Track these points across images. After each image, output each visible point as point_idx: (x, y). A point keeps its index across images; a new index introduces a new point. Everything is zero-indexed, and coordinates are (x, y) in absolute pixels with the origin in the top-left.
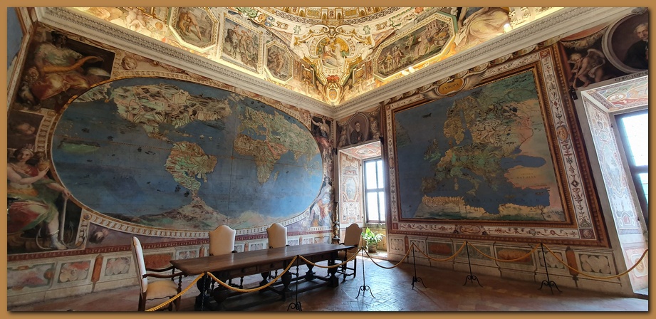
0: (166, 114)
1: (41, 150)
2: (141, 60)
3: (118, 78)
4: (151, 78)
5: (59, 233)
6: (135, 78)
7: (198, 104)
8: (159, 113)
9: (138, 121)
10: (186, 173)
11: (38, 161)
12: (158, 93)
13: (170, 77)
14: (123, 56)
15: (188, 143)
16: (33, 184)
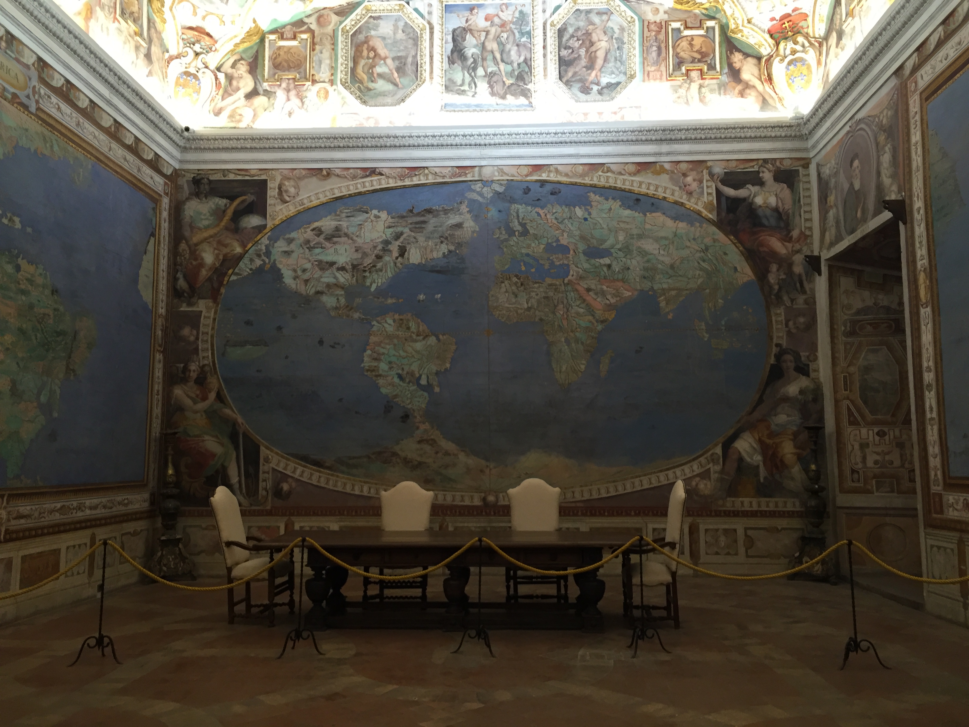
0: (354, 267)
1: (206, 362)
2: (305, 177)
3: (277, 222)
4: (323, 204)
5: (240, 482)
6: (299, 213)
7: (406, 230)
8: (343, 269)
9: (313, 291)
10: (400, 377)
11: (205, 378)
12: (337, 229)
13: (353, 191)
14: (279, 178)
15: (397, 317)
16: (205, 411)
